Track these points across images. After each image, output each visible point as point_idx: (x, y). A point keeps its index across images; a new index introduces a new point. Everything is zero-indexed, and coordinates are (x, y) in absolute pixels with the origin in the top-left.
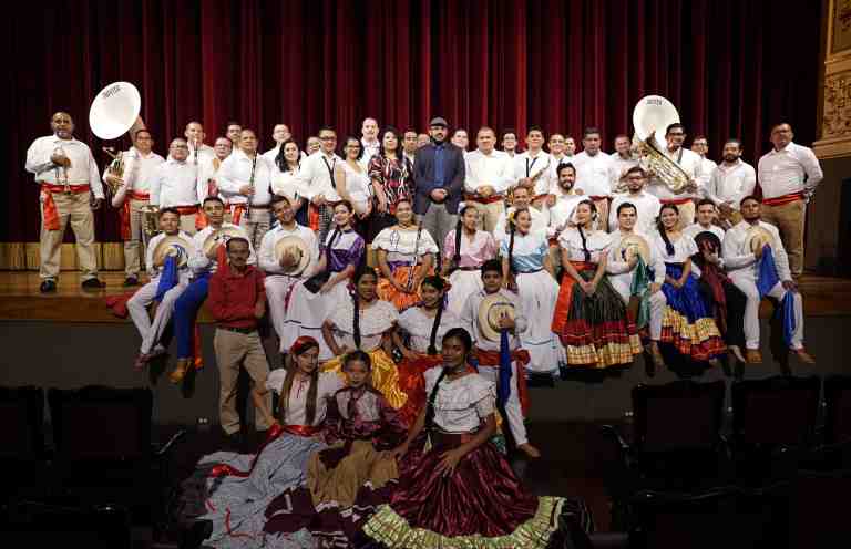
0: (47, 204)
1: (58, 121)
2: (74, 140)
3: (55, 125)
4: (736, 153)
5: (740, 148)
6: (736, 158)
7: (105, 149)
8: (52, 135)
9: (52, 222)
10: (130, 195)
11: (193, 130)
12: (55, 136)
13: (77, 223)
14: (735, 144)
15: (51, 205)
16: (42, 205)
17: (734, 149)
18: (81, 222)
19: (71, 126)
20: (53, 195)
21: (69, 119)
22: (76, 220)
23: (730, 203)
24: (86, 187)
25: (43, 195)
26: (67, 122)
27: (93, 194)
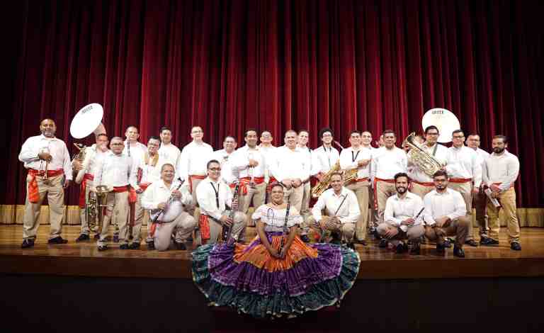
0: (31, 184)
1: (46, 125)
2: (55, 139)
3: (42, 128)
4: (501, 146)
5: (505, 142)
6: (503, 150)
7: (75, 144)
8: (40, 135)
9: (34, 196)
10: (87, 176)
11: (131, 132)
12: (42, 135)
13: (51, 197)
14: (501, 140)
15: (34, 184)
16: (28, 184)
17: (499, 143)
18: (54, 196)
19: (54, 129)
20: (37, 177)
21: (53, 123)
22: (51, 194)
23: (498, 184)
24: (60, 172)
25: (29, 177)
26: (52, 126)
27: (65, 176)
